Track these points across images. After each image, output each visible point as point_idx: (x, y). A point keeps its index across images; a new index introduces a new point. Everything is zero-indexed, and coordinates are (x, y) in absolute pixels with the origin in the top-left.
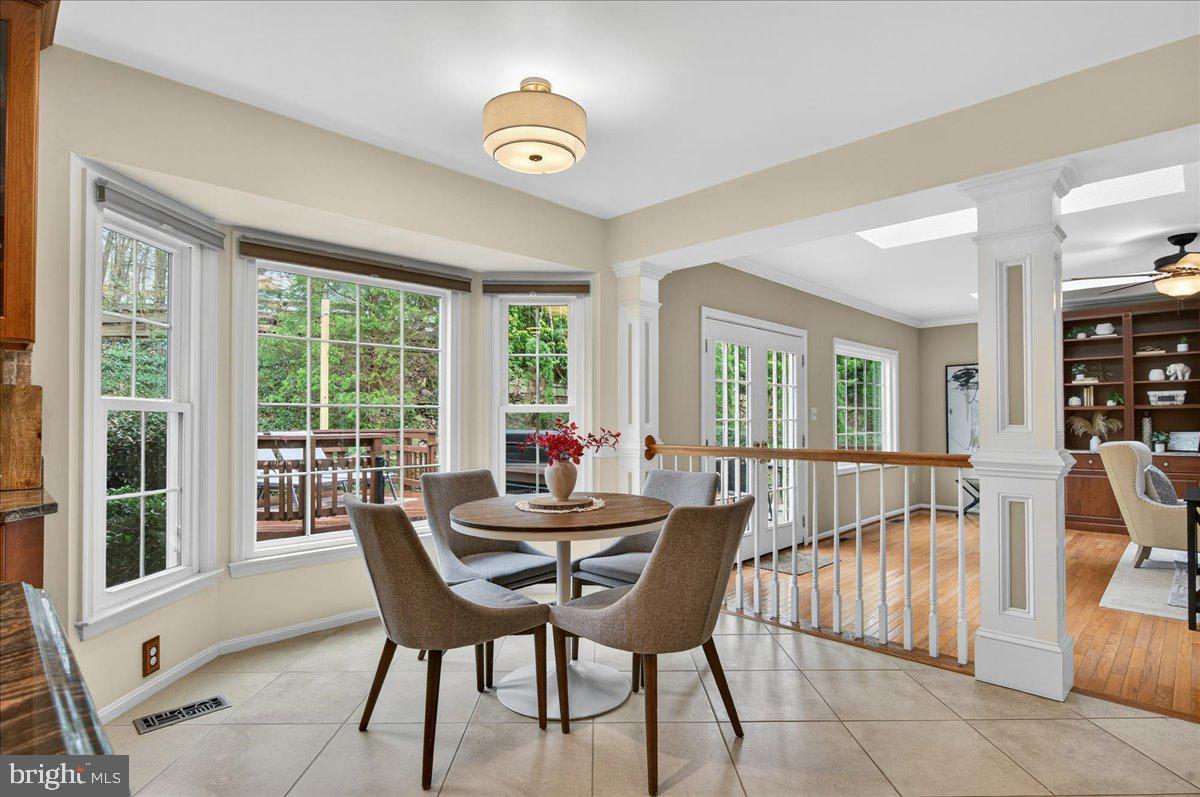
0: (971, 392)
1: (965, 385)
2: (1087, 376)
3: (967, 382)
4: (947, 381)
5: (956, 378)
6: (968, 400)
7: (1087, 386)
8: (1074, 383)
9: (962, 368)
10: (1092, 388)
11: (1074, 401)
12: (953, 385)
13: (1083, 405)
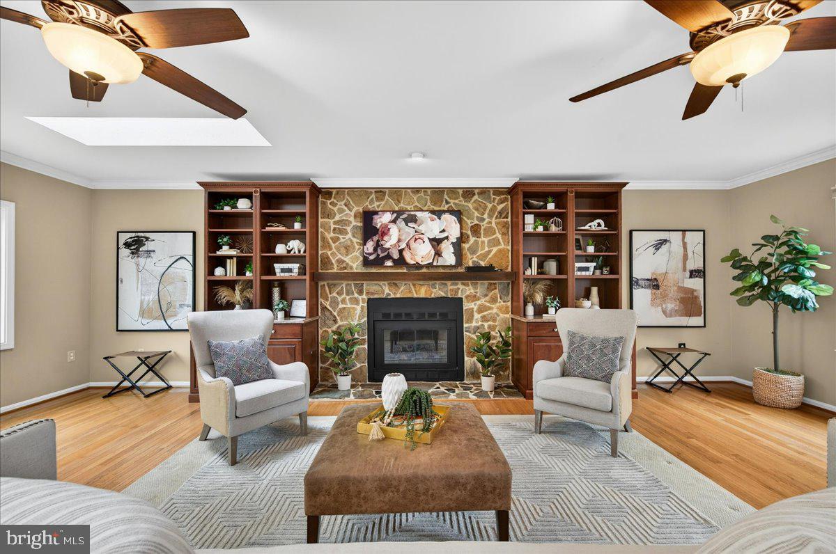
0: (142, 260)
1: (135, 253)
2: (232, 247)
3: (137, 249)
4: (118, 248)
5: (127, 245)
6: (138, 268)
7: (231, 257)
8: (219, 253)
9: (133, 235)
10: (235, 259)
11: (219, 272)
12: (125, 252)
13: (226, 275)
